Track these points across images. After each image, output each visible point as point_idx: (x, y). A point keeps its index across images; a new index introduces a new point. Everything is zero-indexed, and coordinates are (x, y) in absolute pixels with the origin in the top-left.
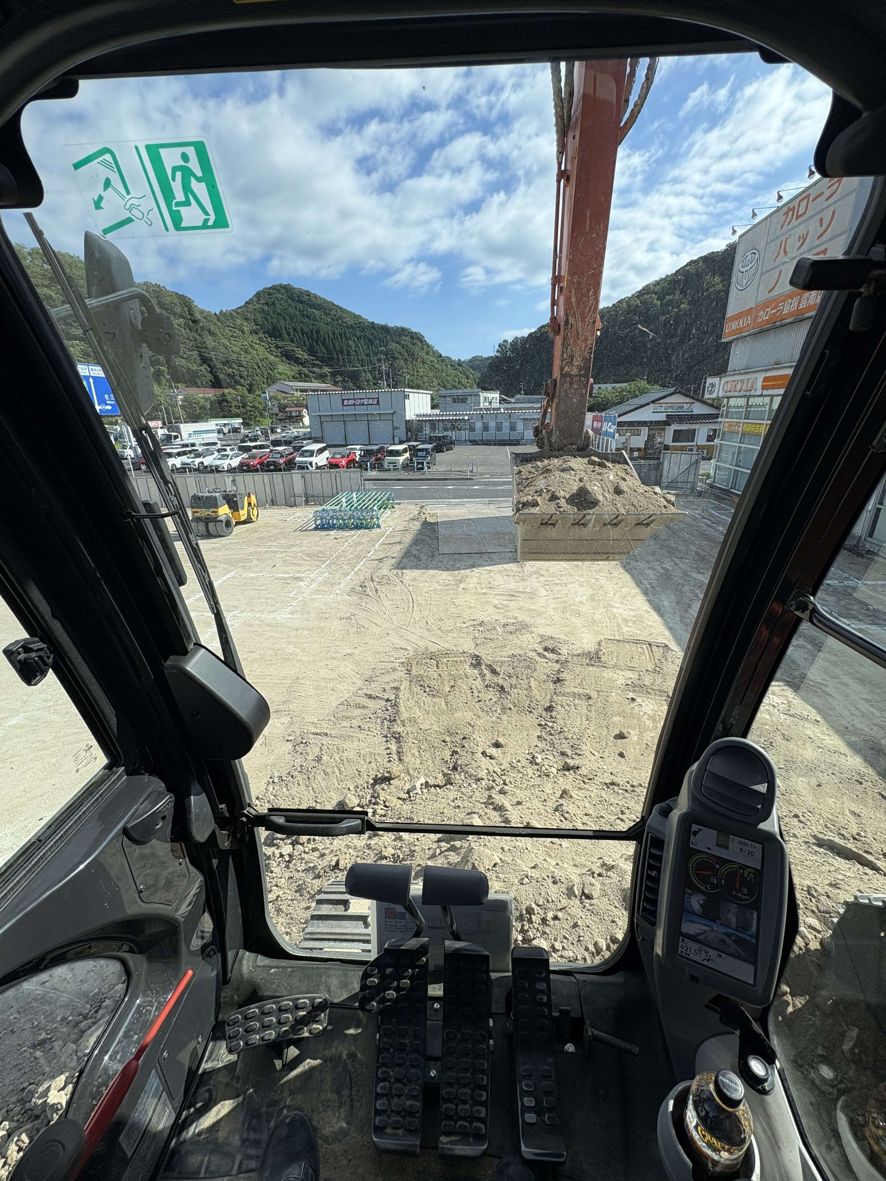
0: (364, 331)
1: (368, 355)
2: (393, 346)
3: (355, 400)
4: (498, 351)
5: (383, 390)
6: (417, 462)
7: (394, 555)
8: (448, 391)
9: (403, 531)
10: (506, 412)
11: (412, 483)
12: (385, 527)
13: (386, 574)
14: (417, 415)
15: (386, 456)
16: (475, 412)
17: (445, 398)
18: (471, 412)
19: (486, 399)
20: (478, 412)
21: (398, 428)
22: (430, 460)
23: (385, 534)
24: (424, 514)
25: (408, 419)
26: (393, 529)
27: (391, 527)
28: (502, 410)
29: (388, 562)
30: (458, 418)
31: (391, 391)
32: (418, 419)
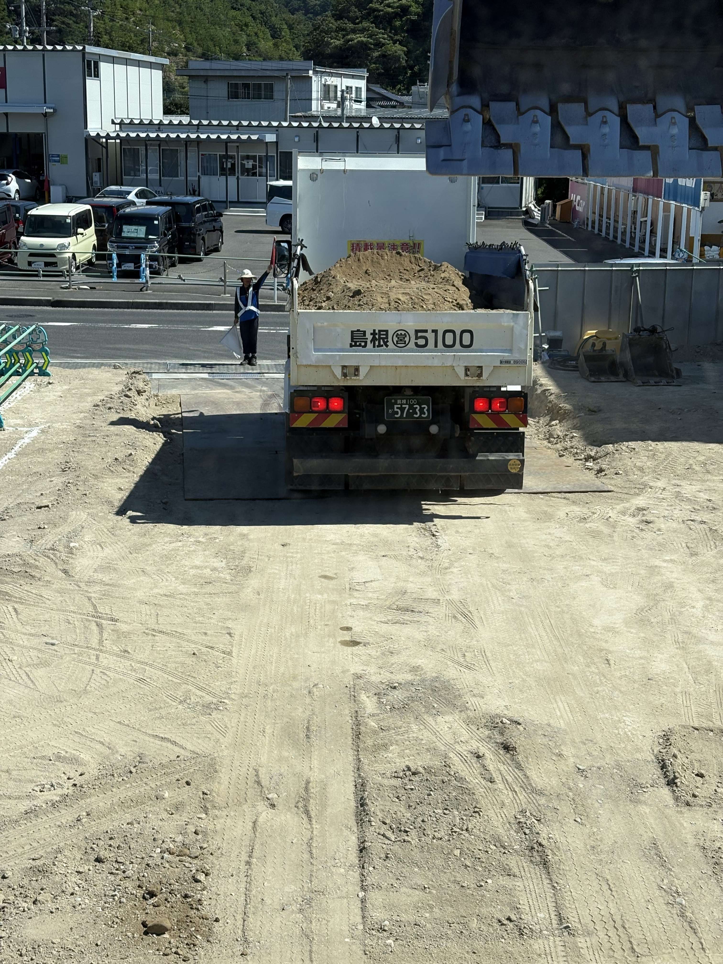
5: (20, 47)
6: (118, 255)
7: (45, 502)
8: (215, 65)
9: (72, 438)
10: (387, 125)
11: (104, 314)
12: (16, 426)
13: (15, 551)
14: (121, 124)
15: (22, 234)
16: (295, 124)
17: (206, 82)
18: (285, 124)
19: (327, 91)
20: (305, 124)
21: (61, 159)
22: (159, 251)
23: (14, 444)
24: (139, 393)
25: (93, 134)
26: (43, 431)
27: (37, 425)
28: (375, 121)
29: (25, 519)
30: (244, 137)
31: (45, 50)
32: (123, 135)
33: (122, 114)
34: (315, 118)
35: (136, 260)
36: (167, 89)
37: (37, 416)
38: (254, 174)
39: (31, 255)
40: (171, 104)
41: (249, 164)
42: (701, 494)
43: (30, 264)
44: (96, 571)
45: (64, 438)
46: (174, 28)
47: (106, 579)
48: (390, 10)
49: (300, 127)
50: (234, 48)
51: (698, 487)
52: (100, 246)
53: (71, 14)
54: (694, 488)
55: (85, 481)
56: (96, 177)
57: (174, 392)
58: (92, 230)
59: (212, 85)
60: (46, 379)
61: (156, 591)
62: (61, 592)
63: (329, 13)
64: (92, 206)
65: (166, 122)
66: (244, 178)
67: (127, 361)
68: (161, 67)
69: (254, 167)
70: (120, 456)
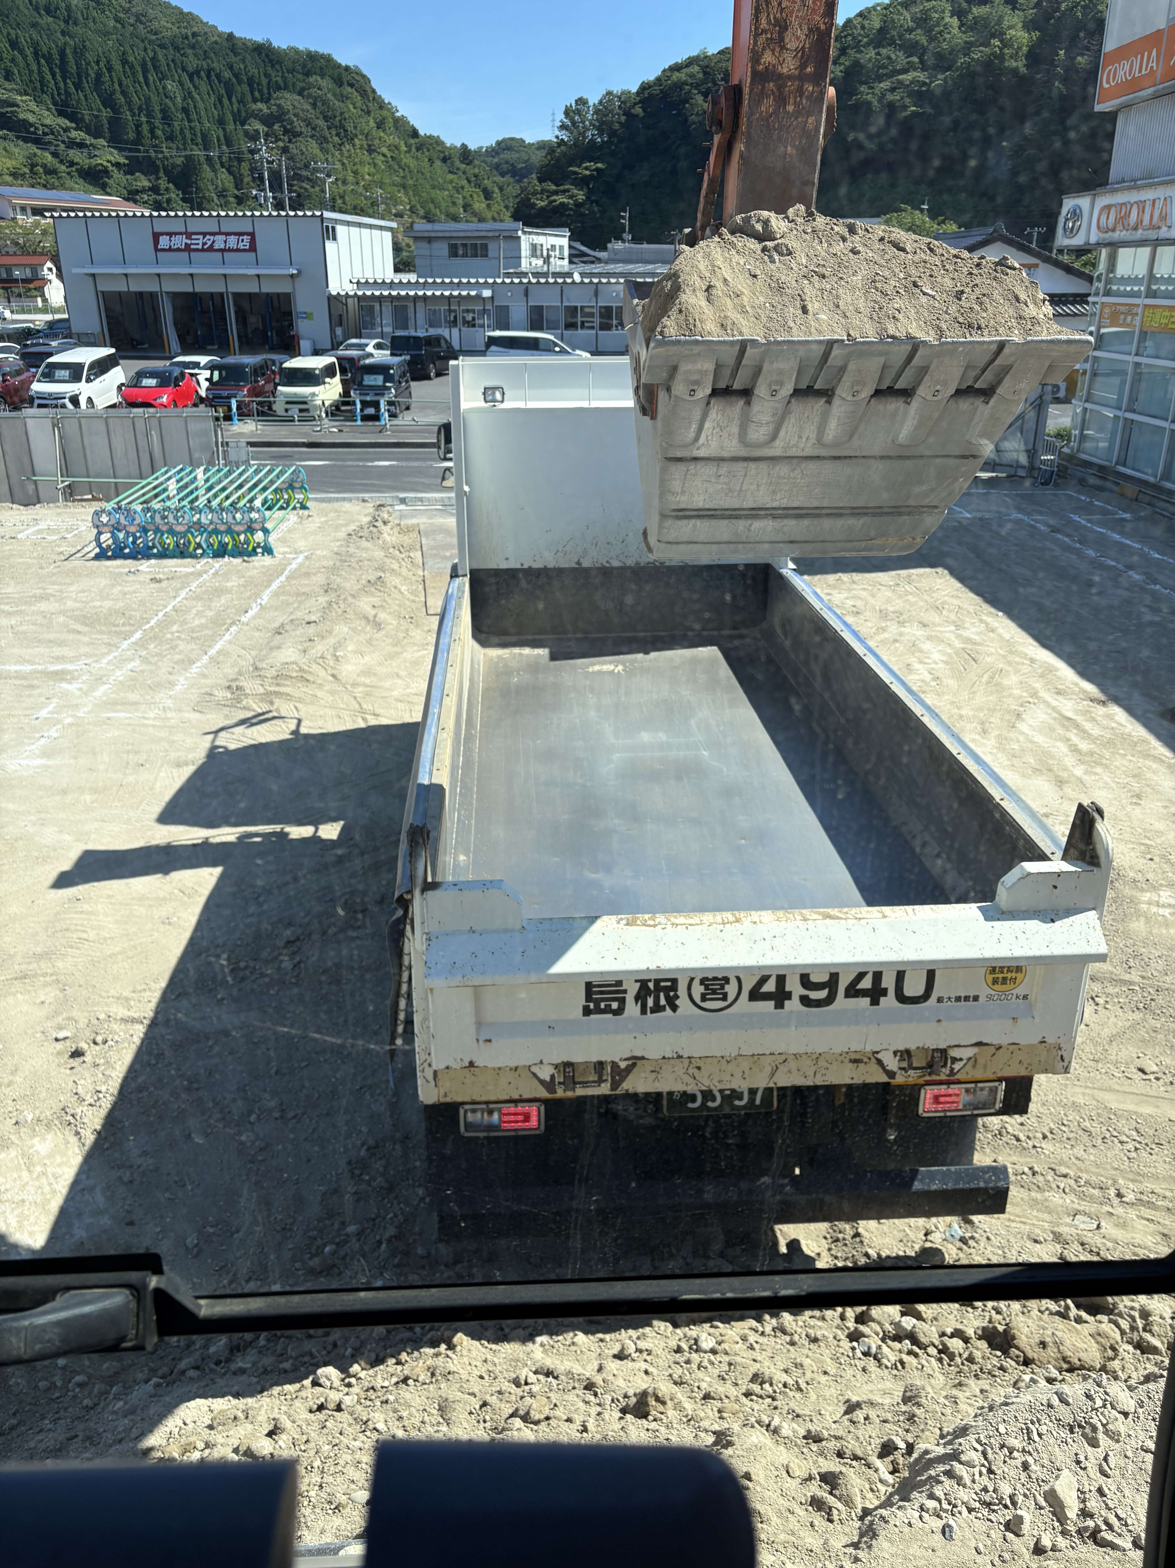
0: (206, 56)
1: (221, 122)
2: (289, 100)
3: (189, 235)
4: (563, 127)
5: (266, 213)
6: (361, 402)
7: (313, 618)
8: (437, 227)
9: (331, 563)
10: (586, 280)
11: (351, 453)
12: (284, 553)
13: (292, 659)
14: (358, 283)
15: (279, 384)
16: (508, 281)
17: (429, 242)
18: (499, 281)
19: (535, 250)
20: (516, 281)
21: (308, 316)
22: (395, 397)
23: (284, 569)
24: (385, 523)
25: (334, 293)
26: (307, 558)
27: (301, 552)
28: (577, 278)
29: (298, 633)
30: (464, 293)
31: (287, 215)
32: (360, 293)
33: (358, 275)
34: (525, 275)
35: (376, 404)
36: (397, 249)
37: (301, 544)
38: (474, 326)
39: (288, 403)
40: (399, 263)
41: (469, 317)
42: (848, 601)
43: (287, 410)
44: (358, 675)
45: (325, 563)
46: (399, 191)
47: (367, 681)
48: (588, 173)
49: (512, 282)
50: (452, 210)
51: (846, 595)
52: (346, 393)
53: (308, 179)
54: (842, 596)
55: (345, 599)
56: (339, 331)
57: (414, 521)
58: (338, 378)
59: (436, 245)
60: (306, 512)
61: (408, 691)
62: (332, 693)
63: (534, 176)
64: (338, 359)
65: (397, 281)
66: (465, 329)
67: (373, 495)
68: (391, 229)
69: (474, 319)
70: (372, 578)
